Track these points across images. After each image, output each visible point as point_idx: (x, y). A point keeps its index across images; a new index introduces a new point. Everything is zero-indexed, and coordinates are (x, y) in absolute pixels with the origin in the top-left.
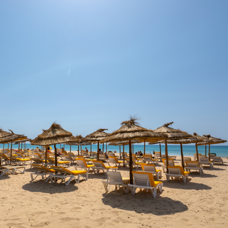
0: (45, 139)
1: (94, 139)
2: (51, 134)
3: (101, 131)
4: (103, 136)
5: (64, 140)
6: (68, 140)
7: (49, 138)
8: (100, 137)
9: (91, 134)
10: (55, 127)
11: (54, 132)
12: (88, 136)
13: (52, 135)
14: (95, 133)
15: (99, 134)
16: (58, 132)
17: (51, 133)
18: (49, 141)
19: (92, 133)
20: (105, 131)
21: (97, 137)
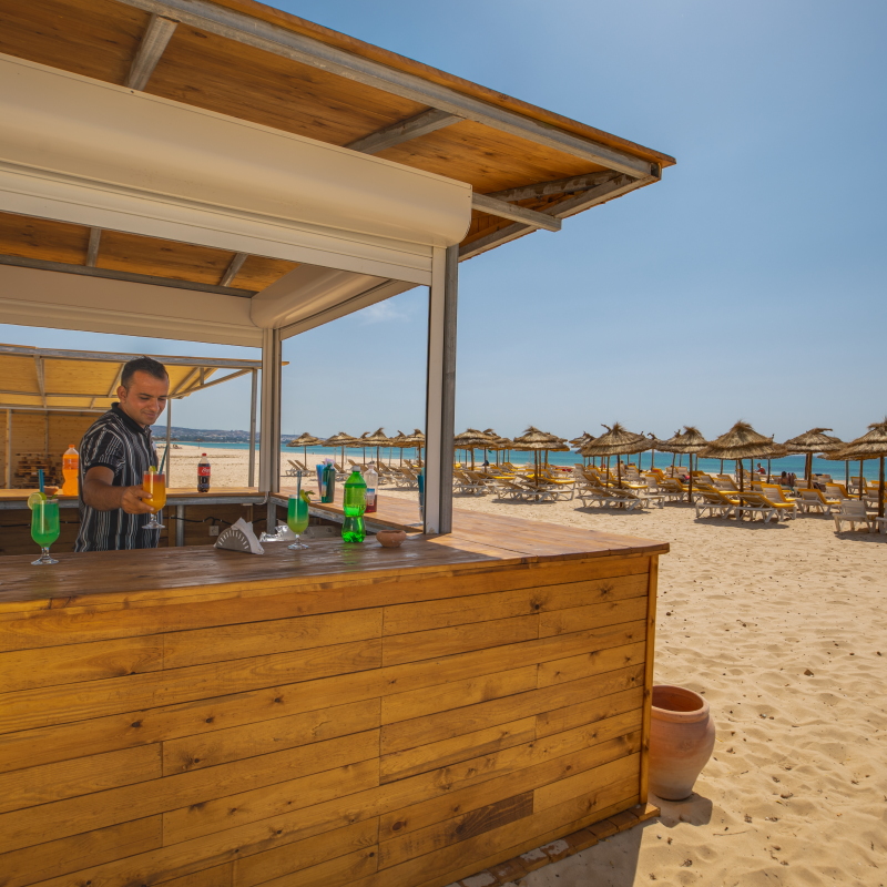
0: (729, 449)
1: (804, 448)
2: (736, 441)
3: (817, 432)
4: (822, 444)
5: (763, 450)
6: (769, 452)
7: (735, 448)
8: (816, 444)
9: (796, 439)
10: (741, 429)
11: (742, 437)
12: (789, 442)
13: (741, 443)
14: (804, 436)
15: (815, 439)
16: (750, 439)
17: (736, 439)
18: (738, 452)
19: (798, 435)
20: (825, 433)
21: (810, 445)
